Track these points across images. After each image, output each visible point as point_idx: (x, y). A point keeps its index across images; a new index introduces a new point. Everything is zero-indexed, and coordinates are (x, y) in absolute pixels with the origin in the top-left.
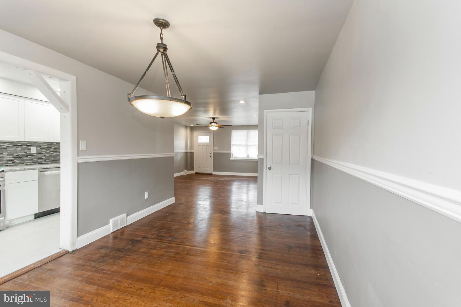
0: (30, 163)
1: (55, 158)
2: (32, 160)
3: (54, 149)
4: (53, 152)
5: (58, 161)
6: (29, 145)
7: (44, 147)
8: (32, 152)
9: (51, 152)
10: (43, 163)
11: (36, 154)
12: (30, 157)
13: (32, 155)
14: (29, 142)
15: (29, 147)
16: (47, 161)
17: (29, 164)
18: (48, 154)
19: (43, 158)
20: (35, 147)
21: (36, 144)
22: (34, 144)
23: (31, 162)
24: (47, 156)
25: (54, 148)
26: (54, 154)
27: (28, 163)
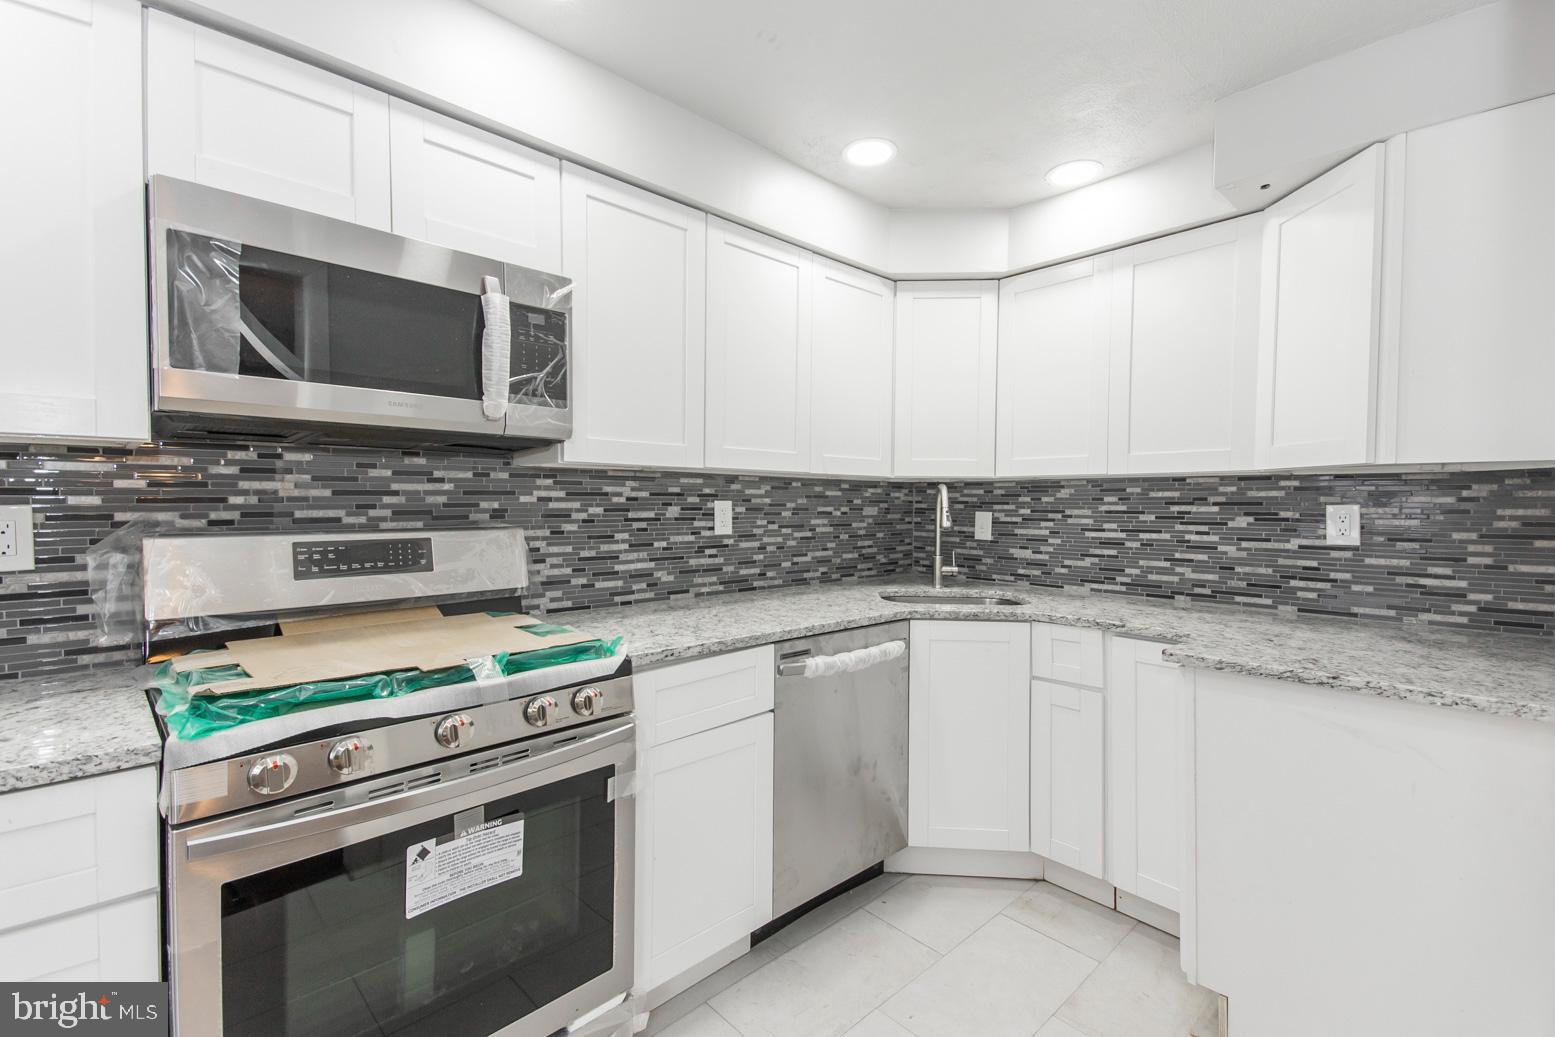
0: (711, 584)
1: (796, 559)
2: (716, 569)
3: (796, 511)
4: (789, 531)
5: (806, 575)
6: (707, 491)
7: (758, 501)
8: (718, 532)
9: (784, 530)
10: (756, 584)
11: (730, 542)
12: (710, 556)
13: (718, 544)
14: (708, 477)
15: (709, 505)
16: (770, 574)
17: (709, 594)
18: (772, 540)
19: (756, 557)
20: (730, 502)
21: (734, 487)
22: (724, 483)
23: (714, 579)
24: (769, 548)
25: (793, 505)
26: (794, 539)
27: (704, 585)
